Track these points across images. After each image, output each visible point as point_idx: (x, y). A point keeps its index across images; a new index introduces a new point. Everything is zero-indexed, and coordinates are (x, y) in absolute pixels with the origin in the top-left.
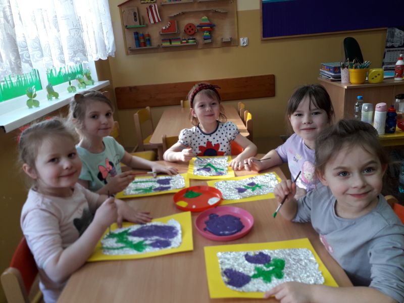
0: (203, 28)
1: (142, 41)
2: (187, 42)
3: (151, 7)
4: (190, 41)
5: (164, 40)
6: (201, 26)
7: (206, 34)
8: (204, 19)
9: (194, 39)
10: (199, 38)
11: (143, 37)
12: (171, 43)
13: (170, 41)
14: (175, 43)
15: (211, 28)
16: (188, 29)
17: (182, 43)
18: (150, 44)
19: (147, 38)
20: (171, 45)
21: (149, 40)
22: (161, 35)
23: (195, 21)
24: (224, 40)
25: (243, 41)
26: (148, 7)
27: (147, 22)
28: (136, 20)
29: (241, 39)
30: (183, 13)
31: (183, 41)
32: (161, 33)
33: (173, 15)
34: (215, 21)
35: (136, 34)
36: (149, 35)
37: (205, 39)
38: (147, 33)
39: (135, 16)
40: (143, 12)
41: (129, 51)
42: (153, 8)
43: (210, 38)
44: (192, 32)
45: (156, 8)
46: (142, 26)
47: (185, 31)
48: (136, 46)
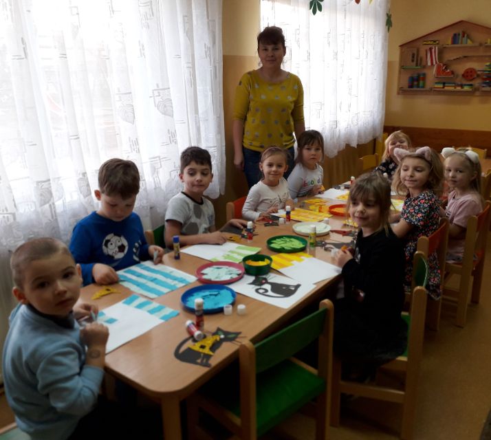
2: (462, 87)
3: (431, 49)
4: (466, 87)
5: (437, 84)
9: (471, 85)
10: (477, 84)
14: (448, 88)
17: (455, 88)
18: (424, 86)
20: (444, 89)
22: (436, 77)
26: (428, 49)
28: (413, 61)
30: (465, 57)
37: (483, 87)
38: (422, 74)
39: (413, 57)
41: (400, 91)
42: (433, 50)
44: (471, 77)
45: (436, 50)
46: (419, 68)
47: (463, 75)
48: (408, 87)
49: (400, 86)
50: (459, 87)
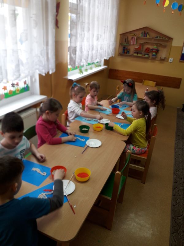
0: (154, 51)
1: (126, 51)
2: (145, 55)
3: (133, 38)
4: (146, 55)
5: (135, 53)
6: (153, 49)
7: (154, 54)
8: (155, 47)
9: (148, 55)
10: (150, 54)
11: (127, 49)
13: (137, 53)
14: (139, 55)
15: (157, 51)
16: (147, 50)
17: (142, 55)
18: (129, 53)
19: (128, 50)
20: (137, 56)
21: (129, 51)
22: (134, 50)
23: (151, 47)
24: (162, 58)
25: (171, 60)
26: (132, 37)
27: (130, 43)
28: (125, 42)
29: (170, 59)
30: (146, 43)
33: (141, 43)
34: (160, 49)
35: (124, 47)
36: (129, 49)
37: (153, 56)
38: (129, 48)
39: (126, 40)
40: (129, 39)
42: (134, 38)
43: (156, 55)
44: (148, 51)
45: (135, 38)
46: (128, 45)
47: (145, 50)
48: (123, 53)
49: (119, 52)
50: (144, 55)
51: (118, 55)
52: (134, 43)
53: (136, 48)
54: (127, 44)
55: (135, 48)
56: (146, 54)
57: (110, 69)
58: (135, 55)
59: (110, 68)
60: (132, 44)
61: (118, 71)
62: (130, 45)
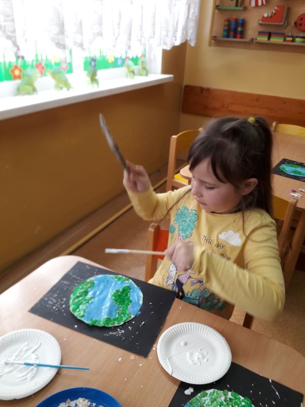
2: (293, 41)
4: (298, 40)
5: (261, 33)
12: (269, 39)
13: (270, 35)
14: (274, 40)
16: (301, 21)
17: (285, 40)
20: (268, 42)
22: (260, 24)
27: (246, 3)
31: (288, 39)
32: (260, 22)
41: (213, 41)
46: (239, 8)
47: (295, 23)
48: (224, 36)
49: (214, 35)
50: (291, 39)
51: (210, 45)
52: (260, 4)
53: (266, 15)
54: (237, 5)
55: (264, 19)
56: (297, 37)
57: (187, 87)
58: (264, 39)
59: (186, 82)
60: (253, 4)
61: (208, 90)
62: (245, 9)
